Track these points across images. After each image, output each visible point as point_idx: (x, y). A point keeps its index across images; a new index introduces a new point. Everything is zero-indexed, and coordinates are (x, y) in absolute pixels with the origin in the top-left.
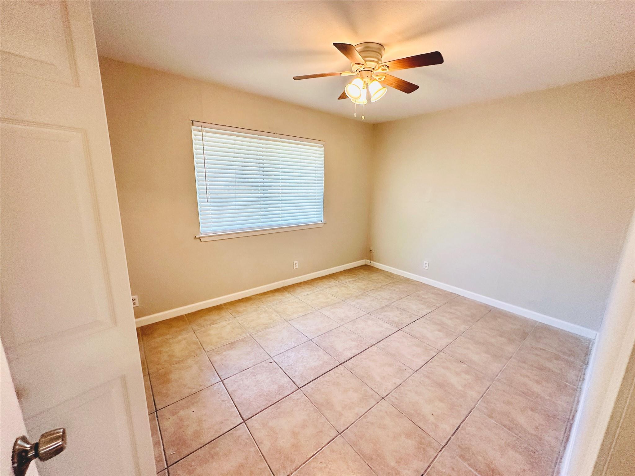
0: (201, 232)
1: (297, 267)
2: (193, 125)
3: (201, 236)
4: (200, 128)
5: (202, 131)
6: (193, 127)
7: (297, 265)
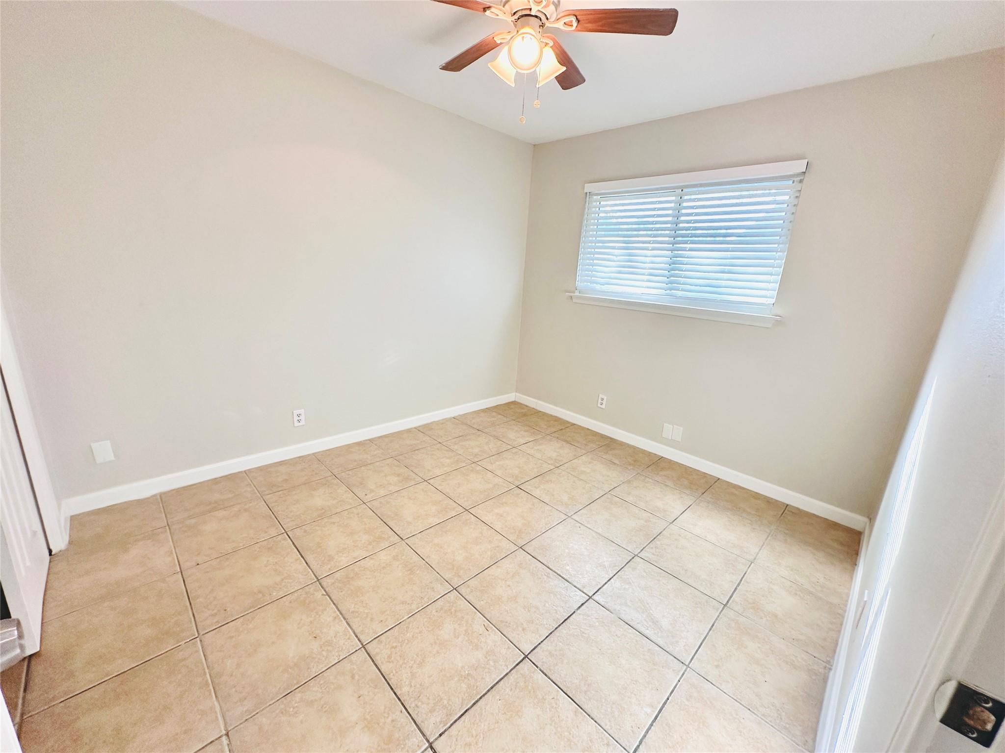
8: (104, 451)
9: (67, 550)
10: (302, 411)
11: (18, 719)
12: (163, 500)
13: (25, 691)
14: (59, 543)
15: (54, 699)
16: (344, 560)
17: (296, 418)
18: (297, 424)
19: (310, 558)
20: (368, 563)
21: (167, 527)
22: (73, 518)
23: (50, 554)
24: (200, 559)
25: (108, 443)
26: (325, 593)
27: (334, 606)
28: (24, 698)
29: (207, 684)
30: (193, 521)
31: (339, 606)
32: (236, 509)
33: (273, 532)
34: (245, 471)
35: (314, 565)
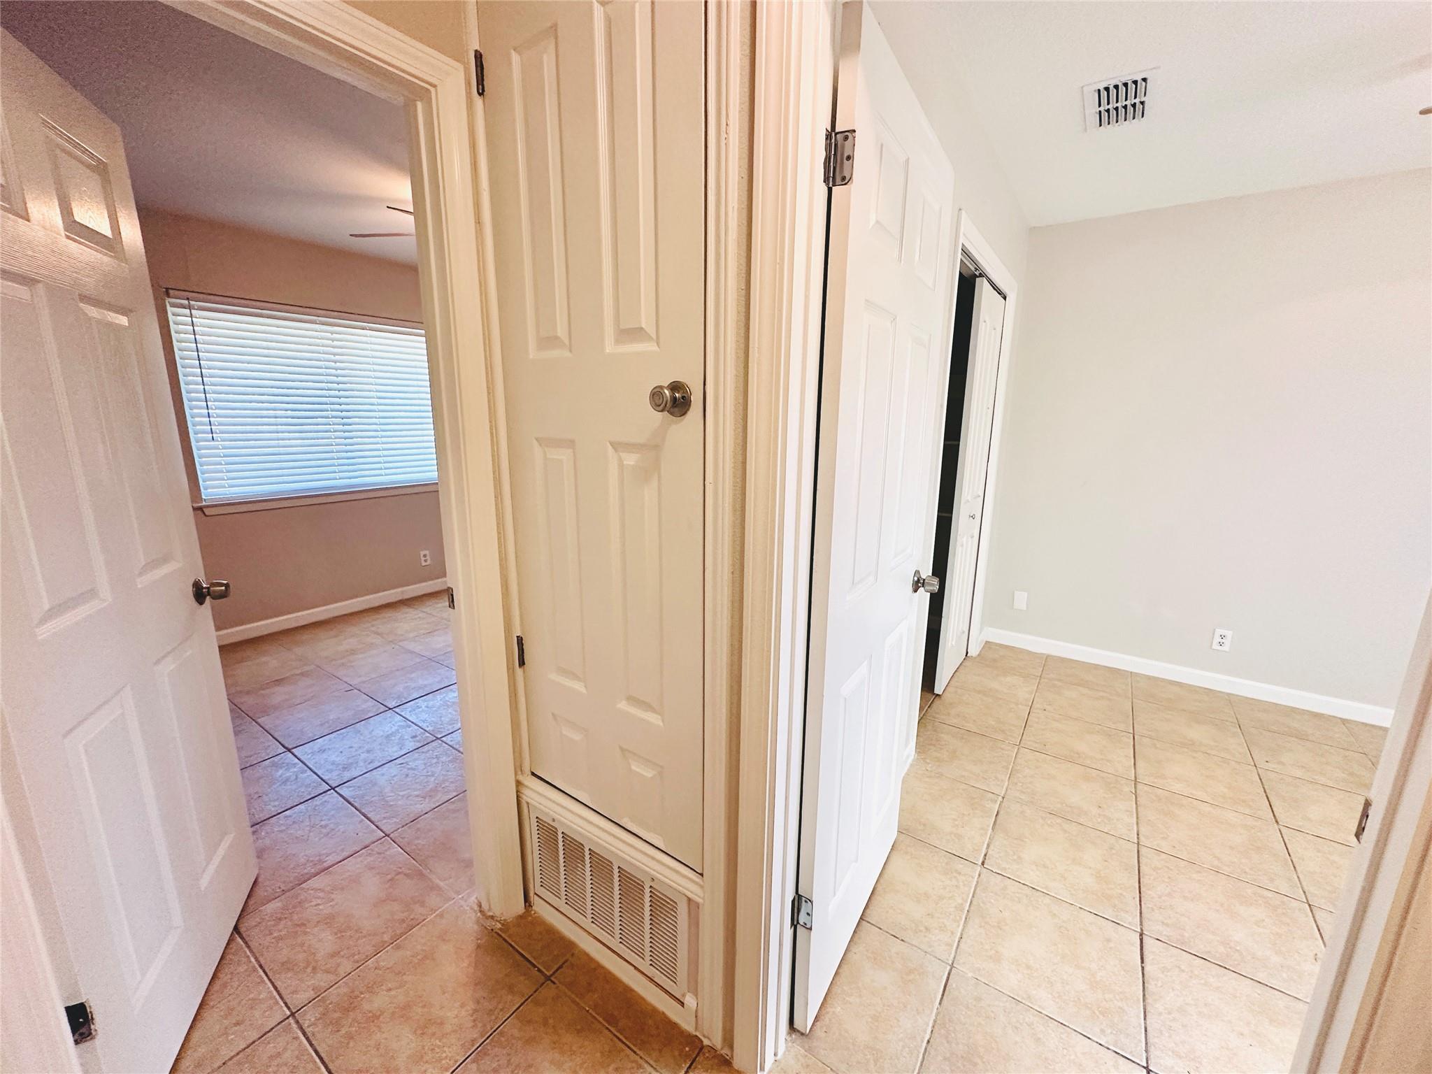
0: (204, 497)
1: (428, 563)
2: (168, 295)
3: (204, 503)
4: (186, 302)
5: (190, 308)
6: (168, 300)
7: (428, 557)
8: (1021, 600)
9: (975, 658)
10: (1229, 634)
11: (921, 716)
12: (1047, 661)
13: (929, 707)
14: (973, 652)
15: (937, 718)
16: (1177, 787)
17: (1217, 639)
18: (1216, 646)
19: (1140, 763)
20: (1206, 808)
21: (1039, 678)
22: (987, 642)
23: (966, 656)
24: (1048, 708)
25: (1026, 594)
26: (1134, 792)
27: (1134, 805)
28: (927, 710)
29: (1008, 769)
30: (1059, 684)
31: (1139, 808)
32: (1101, 694)
33: (1122, 727)
34: (1131, 672)
35: (1139, 771)
